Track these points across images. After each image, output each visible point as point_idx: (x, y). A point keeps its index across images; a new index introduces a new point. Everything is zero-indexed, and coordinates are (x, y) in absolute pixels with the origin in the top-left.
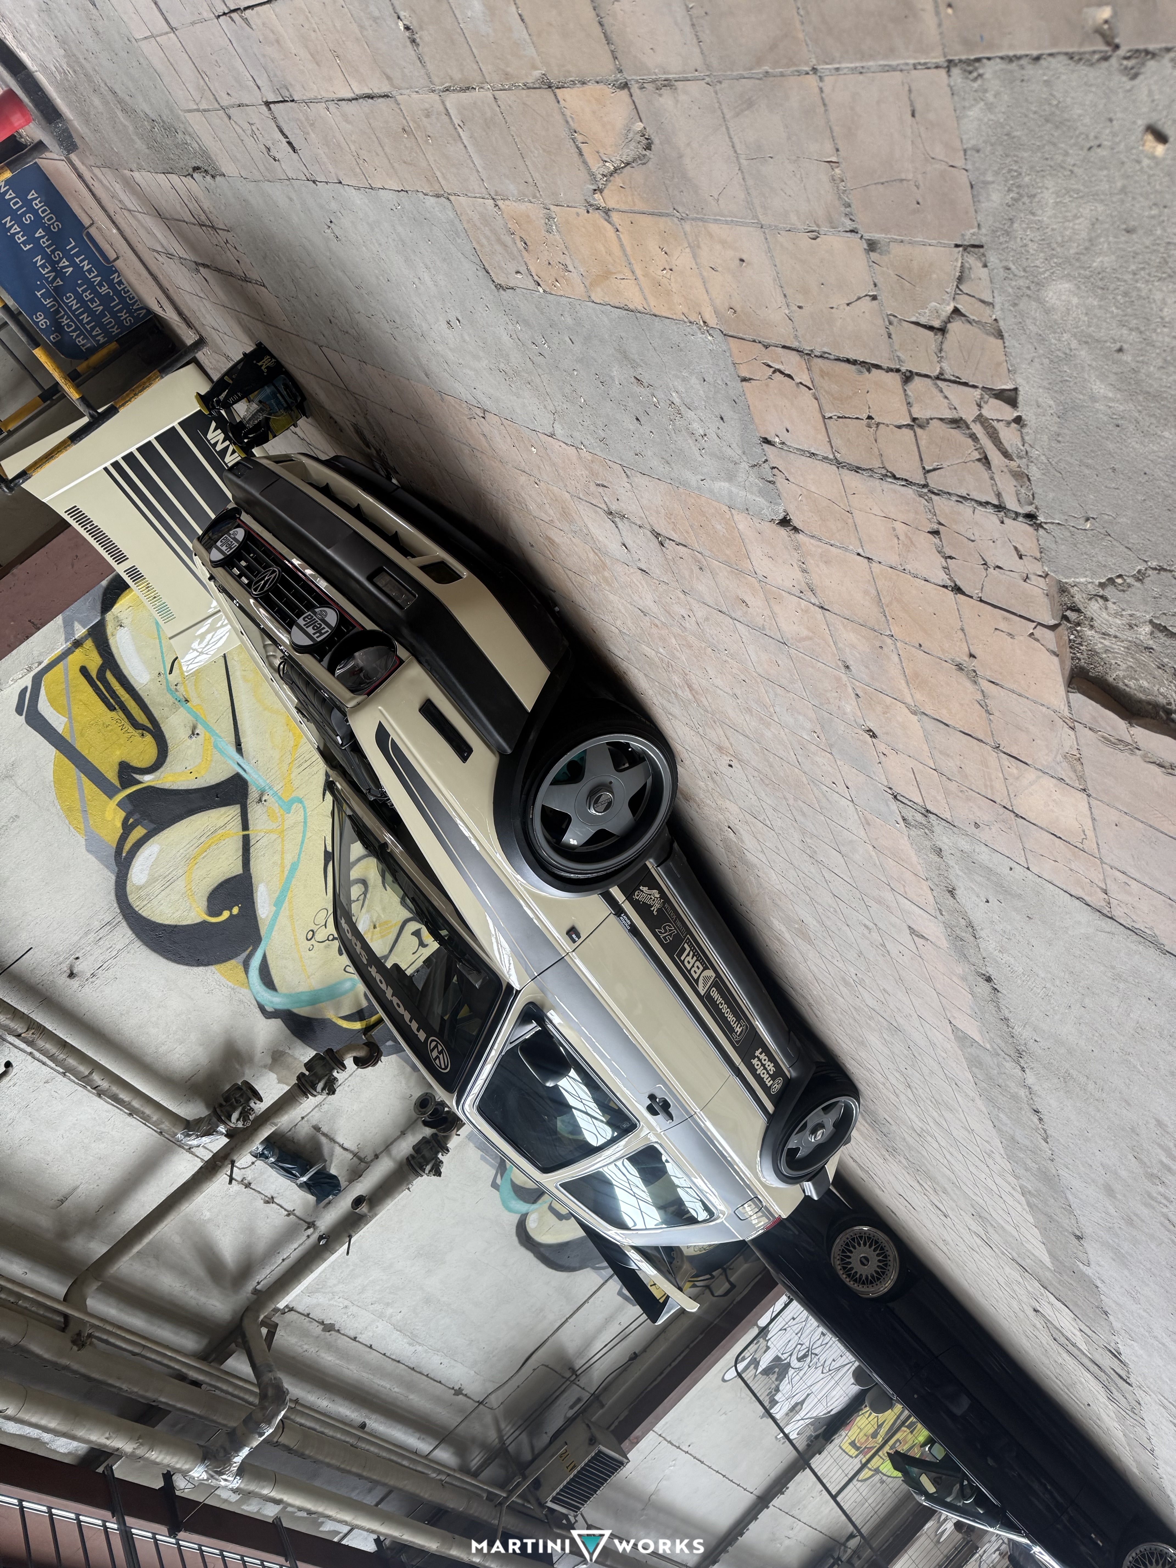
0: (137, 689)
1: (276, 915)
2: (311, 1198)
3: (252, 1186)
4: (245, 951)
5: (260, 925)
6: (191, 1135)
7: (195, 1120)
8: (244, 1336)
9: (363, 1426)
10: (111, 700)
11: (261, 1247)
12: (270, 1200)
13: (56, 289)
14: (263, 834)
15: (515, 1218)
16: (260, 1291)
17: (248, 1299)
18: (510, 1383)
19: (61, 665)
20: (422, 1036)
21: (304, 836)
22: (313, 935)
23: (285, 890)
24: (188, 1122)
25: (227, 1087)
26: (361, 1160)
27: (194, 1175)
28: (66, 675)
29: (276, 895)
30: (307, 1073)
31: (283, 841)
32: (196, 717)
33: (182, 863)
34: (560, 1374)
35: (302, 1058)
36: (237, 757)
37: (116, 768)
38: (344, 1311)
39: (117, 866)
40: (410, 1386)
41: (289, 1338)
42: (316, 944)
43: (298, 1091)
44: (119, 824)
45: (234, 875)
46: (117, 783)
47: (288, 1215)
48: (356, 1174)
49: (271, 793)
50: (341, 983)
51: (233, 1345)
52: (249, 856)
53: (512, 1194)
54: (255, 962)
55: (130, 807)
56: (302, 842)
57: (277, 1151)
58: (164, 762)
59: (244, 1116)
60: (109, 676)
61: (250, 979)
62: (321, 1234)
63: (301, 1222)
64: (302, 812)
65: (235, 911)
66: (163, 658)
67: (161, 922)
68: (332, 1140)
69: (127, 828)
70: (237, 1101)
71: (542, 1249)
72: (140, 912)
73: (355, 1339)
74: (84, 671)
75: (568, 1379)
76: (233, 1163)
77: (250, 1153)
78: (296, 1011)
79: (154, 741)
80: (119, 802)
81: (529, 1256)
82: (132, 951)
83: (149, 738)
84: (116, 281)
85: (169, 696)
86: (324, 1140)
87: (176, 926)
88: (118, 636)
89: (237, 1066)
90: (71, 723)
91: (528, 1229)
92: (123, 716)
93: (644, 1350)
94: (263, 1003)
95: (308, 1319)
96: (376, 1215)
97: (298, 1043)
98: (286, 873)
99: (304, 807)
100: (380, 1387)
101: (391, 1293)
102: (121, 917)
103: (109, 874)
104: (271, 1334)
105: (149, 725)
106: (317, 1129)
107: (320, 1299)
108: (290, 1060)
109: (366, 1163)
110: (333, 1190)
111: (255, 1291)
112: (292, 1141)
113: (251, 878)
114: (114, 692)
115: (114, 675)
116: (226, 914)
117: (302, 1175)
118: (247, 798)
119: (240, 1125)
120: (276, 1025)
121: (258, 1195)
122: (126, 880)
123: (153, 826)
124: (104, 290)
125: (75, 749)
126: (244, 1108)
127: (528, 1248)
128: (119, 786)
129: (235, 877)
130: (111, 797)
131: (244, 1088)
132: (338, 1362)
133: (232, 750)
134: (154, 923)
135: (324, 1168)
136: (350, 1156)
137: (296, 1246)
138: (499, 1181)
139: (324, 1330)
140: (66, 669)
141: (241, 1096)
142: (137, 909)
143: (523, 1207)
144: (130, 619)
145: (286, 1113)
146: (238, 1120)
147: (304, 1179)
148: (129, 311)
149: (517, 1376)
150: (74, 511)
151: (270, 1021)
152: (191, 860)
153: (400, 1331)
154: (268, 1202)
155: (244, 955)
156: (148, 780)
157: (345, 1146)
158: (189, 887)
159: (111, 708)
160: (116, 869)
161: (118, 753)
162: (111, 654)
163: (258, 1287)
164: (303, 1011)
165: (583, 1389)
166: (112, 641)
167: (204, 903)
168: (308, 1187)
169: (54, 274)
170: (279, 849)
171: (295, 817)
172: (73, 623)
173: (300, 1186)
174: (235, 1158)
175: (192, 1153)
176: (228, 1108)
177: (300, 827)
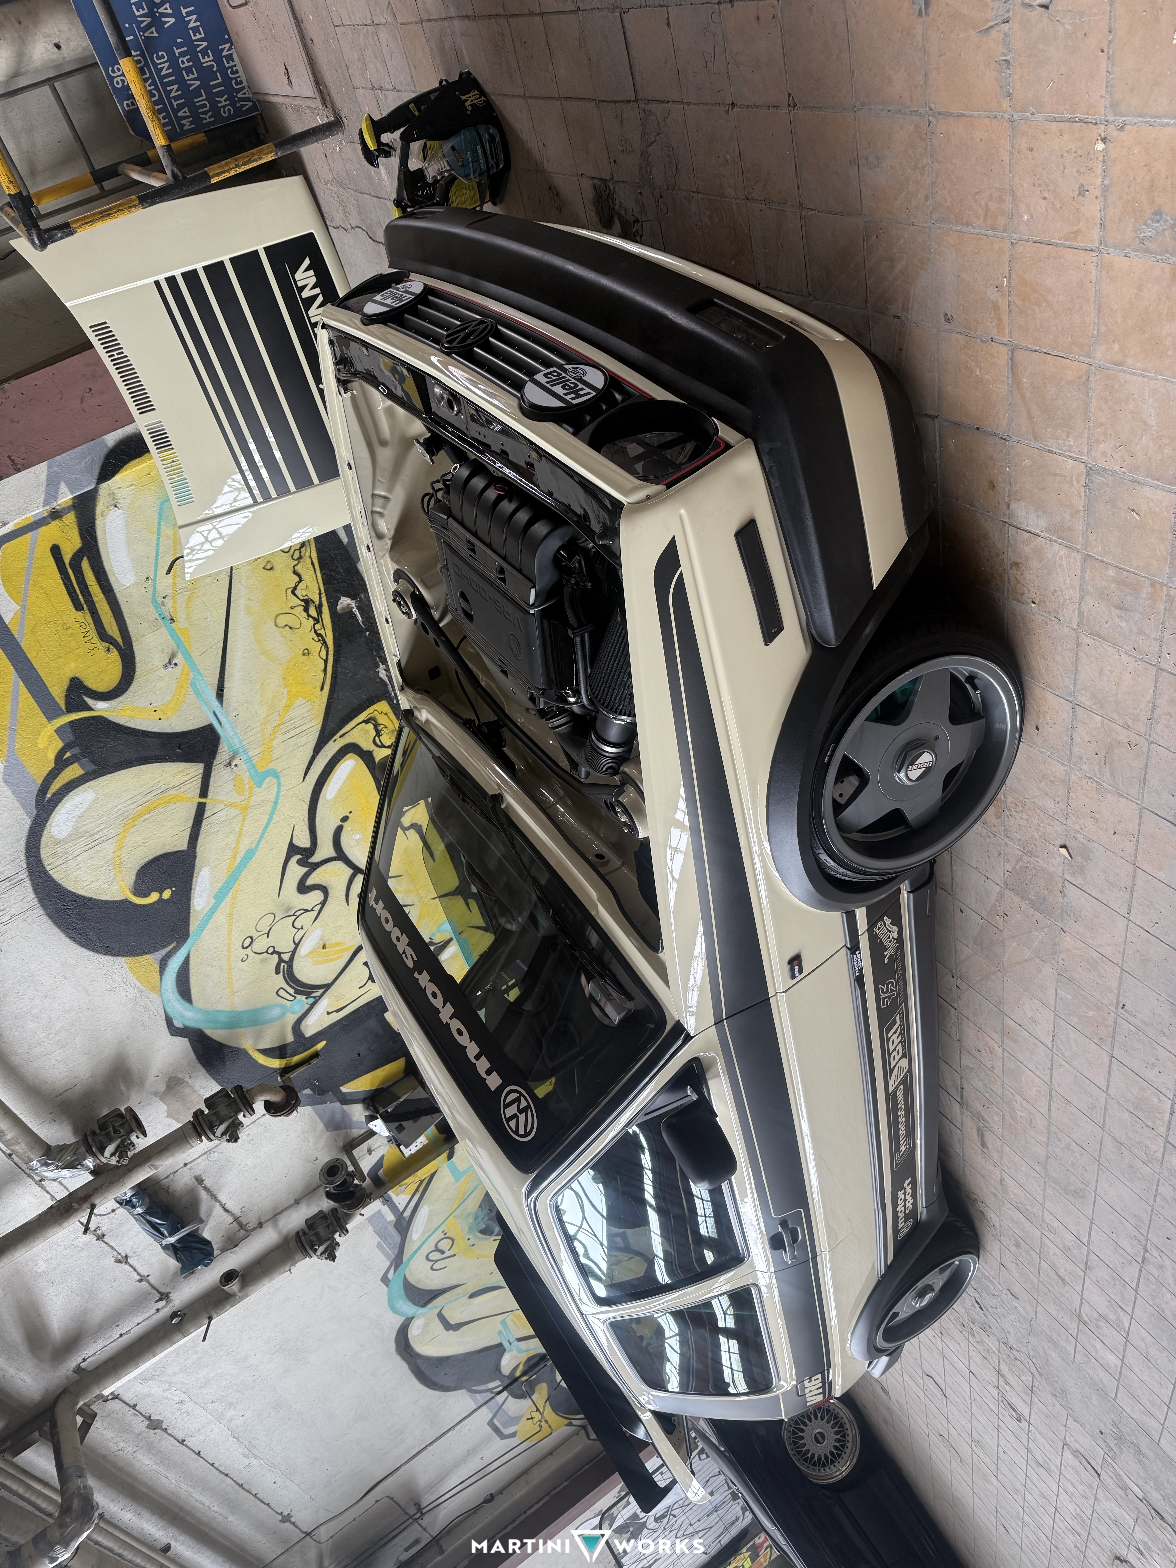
0: (116, 591)
1: (214, 909)
2: (173, 1263)
3: (106, 1239)
4: (165, 946)
5: (191, 919)
6: (50, 1164)
7: (58, 1146)
8: (54, 1425)
9: (167, 1549)
10: (81, 597)
11: (98, 1315)
12: (123, 1260)
13: (148, 40)
14: (222, 806)
15: (398, 1321)
16: (83, 1369)
17: (67, 1378)
18: (347, 1514)
19: (29, 535)
20: (494, 1081)
21: (270, 819)
22: (251, 943)
23: (233, 879)
24: (49, 1147)
25: (105, 1112)
26: (241, 1226)
27: (40, 1215)
28: (32, 549)
29: (219, 885)
30: (206, 1111)
31: (244, 820)
32: (179, 643)
33: (117, 822)
34: (403, 1510)
35: (201, 1092)
36: (215, 703)
37: (66, 684)
38: (177, 1406)
39: (37, 808)
40: (233, 1506)
41: (105, 1432)
42: (251, 954)
43: (192, 1130)
44: (52, 756)
45: (175, 849)
46: (62, 704)
47: (140, 1281)
48: (232, 1243)
49: (244, 757)
50: (269, 1008)
51: (37, 1433)
52: (199, 830)
53: (402, 1292)
54: (175, 964)
55: (70, 737)
56: (267, 827)
57: (147, 1200)
58: (126, 690)
59: (121, 1151)
60: (85, 565)
61: (164, 983)
62: (174, 1309)
63: (154, 1291)
64: (274, 789)
65: (167, 894)
66: (156, 560)
67: (73, 890)
68: (214, 1197)
69: (61, 763)
70: (115, 1131)
71: (419, 1361)
72: (51, 872)
73: (182, 1442)
74: (56, 551)
75: (411, 1517)
76: (93, 1207)
77: (115, 1199)
78: (208, 1032)
79: (120, 661)
80: (60, 727)
81: (403, 1367)
82: (30, 920)
83: (115, 655)
84: (225, 53)
85: (152, 608)
86: (204, 1195)
87: (90, 899)
88: (109, 518)
89: (123, 1088)
90: (23, 613)
91: (410, 1336)
92: (90, 620)
93: (501, 1492)
94: (171, 1015)
95: (132, 1411)
96: (247, 1296)
97: (202, 1072)
98: (238, 860)
99: (279, 784)
100: (197, 1504)
101: (238, 1391)
102: (26, 874)
103: (25, 816)
104: (86, 1426)
105: (119, 640)
106: (199, 1180)
107: (155, 1389)
108: (187, 1091)
109: (246, 1230)
110: (204, 1259)
111: (78, 1370)
112: (167, 1190)
113: (195, 857)
114: (86, 587)
115: (92, 567)
116: (154, 897)
117: (171, 1234)
118: (214, 758)
119: (114, 1161)
120: (182, 1044)
121: (110, 1250)
122: (43, 829)
123: (92, 767)
124: (208, 61)
125: (21, 648)
126: (123, 1142)
127: (404, 1358)
128: (63, 707)
129: (177, 852)
130: (50, 719)
131: (128, 1117)
132: (155, 1467)
133: (212, 694)
134: (64, 889)
135: (197, 1230)
136: (231, 1219)
137: (140, 1319)
138: (390, 1275)
139: (148, 1427)
140: (34, 543)
141: (122, 1125)
142: (48, 868)
143: (409, 1309)
144: (128, 501)
145: (172, 1155)
146: (113, 1155)
147: (172, 1240)
148: (232, 100)
149: (356, 1507)
150: (101, 328)
151: (175, 1038)
152: (130, 821)
153: (238, 1439)
154: (119, 1261)
155: (163, 952)
156: (101, 708)
157: (227, 1206)
158: (117, 853)
159: (78, 607)
160: (35, 812)
161: (73, 665)
162: (94, 538)
163: (83, 1365)
164: (216, 1034)
165: (425, 1529)
166: (99, 523)
167: (131, 878)
168: (175, 1250)
169: (148, 20)
170: (237, 829)
171: (265, 793)
172: (59, 484)
173: (165, 1248)
174: (97, 1202)
175: (43, 1188)
176: (102, 1138)
177: (268, 808)
